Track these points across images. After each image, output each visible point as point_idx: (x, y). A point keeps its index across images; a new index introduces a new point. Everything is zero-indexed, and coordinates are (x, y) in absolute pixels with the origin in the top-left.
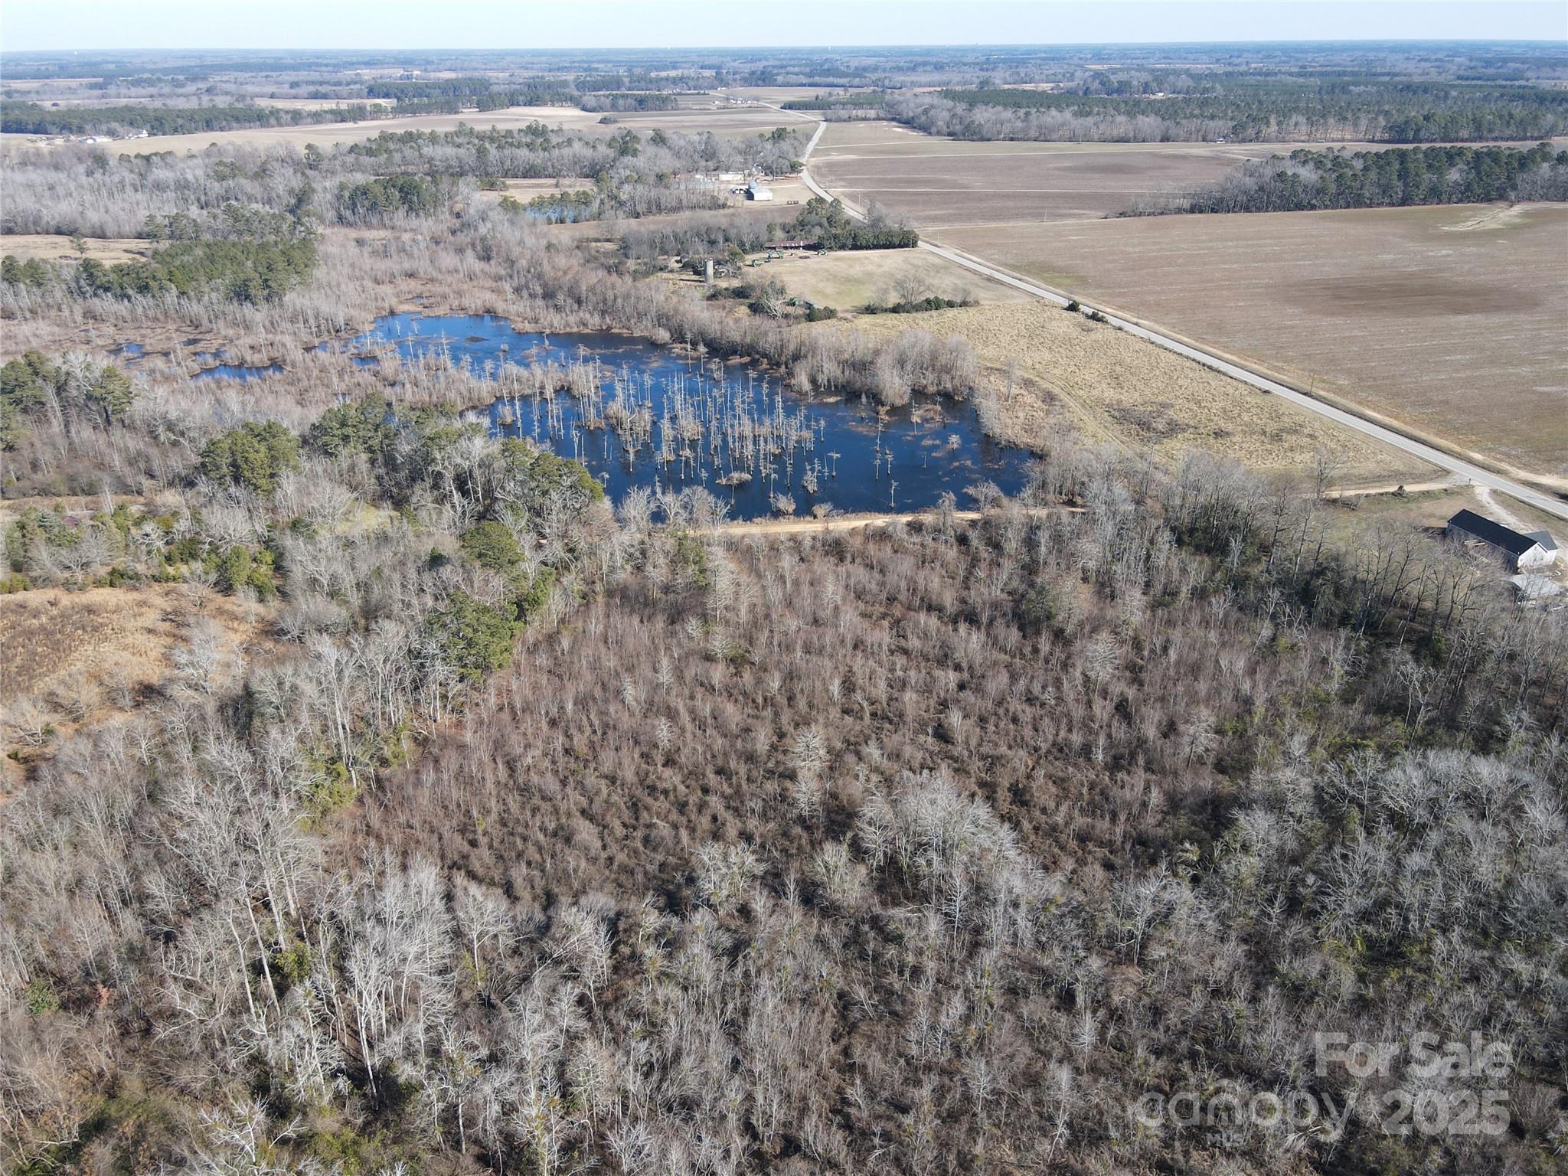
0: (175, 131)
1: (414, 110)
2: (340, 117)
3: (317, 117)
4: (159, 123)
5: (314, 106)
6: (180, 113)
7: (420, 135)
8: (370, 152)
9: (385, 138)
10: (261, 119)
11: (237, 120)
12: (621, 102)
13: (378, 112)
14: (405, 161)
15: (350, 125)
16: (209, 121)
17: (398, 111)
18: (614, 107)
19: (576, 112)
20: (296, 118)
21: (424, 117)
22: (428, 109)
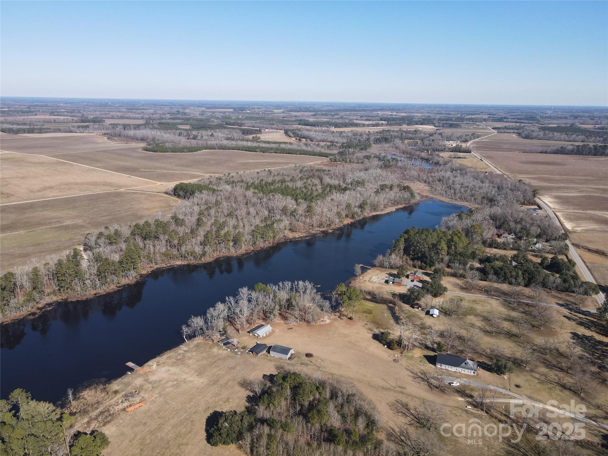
0: (339, 127)
1: (391, 125)
2: (373, 125)
3: (368, 125)
4: (336, 125)
5: (367, 123)
6: (340, 123)
7: (391, 130)
8: (380, 133)
9: (383, 130)
10: (356, 125)
11: (352, 125)
12: (445, 125)
13: (382, 125)
14: (387, 135)
15: (375, 127)
16: (346, 125)
17: (387, 125)
18: (443, 126)
19: (432, 127)
20: (364, 125)
21: (393, 126)
22: (394, 125)
